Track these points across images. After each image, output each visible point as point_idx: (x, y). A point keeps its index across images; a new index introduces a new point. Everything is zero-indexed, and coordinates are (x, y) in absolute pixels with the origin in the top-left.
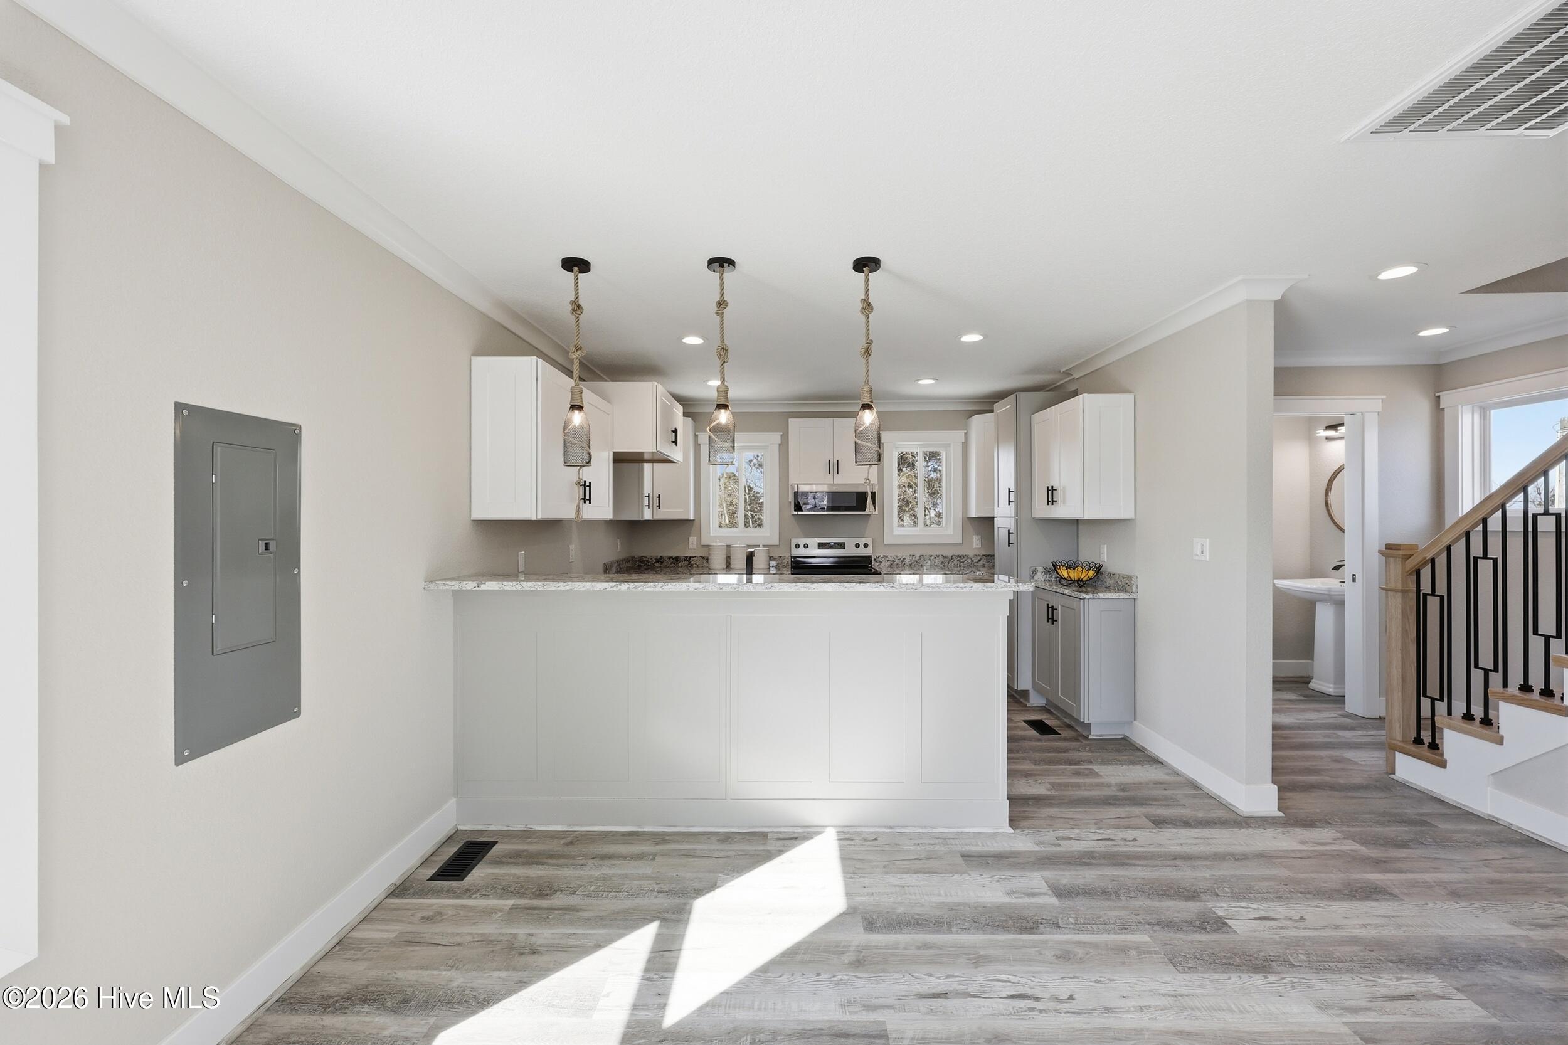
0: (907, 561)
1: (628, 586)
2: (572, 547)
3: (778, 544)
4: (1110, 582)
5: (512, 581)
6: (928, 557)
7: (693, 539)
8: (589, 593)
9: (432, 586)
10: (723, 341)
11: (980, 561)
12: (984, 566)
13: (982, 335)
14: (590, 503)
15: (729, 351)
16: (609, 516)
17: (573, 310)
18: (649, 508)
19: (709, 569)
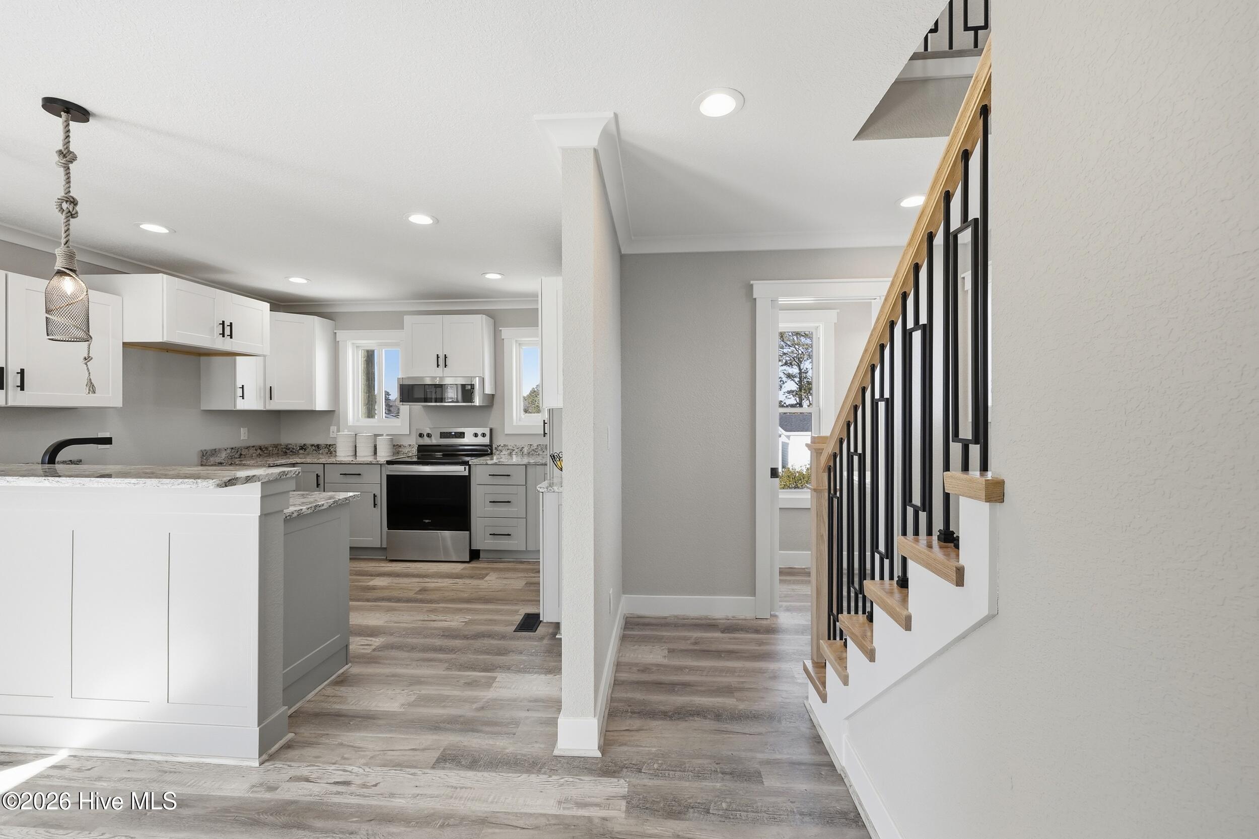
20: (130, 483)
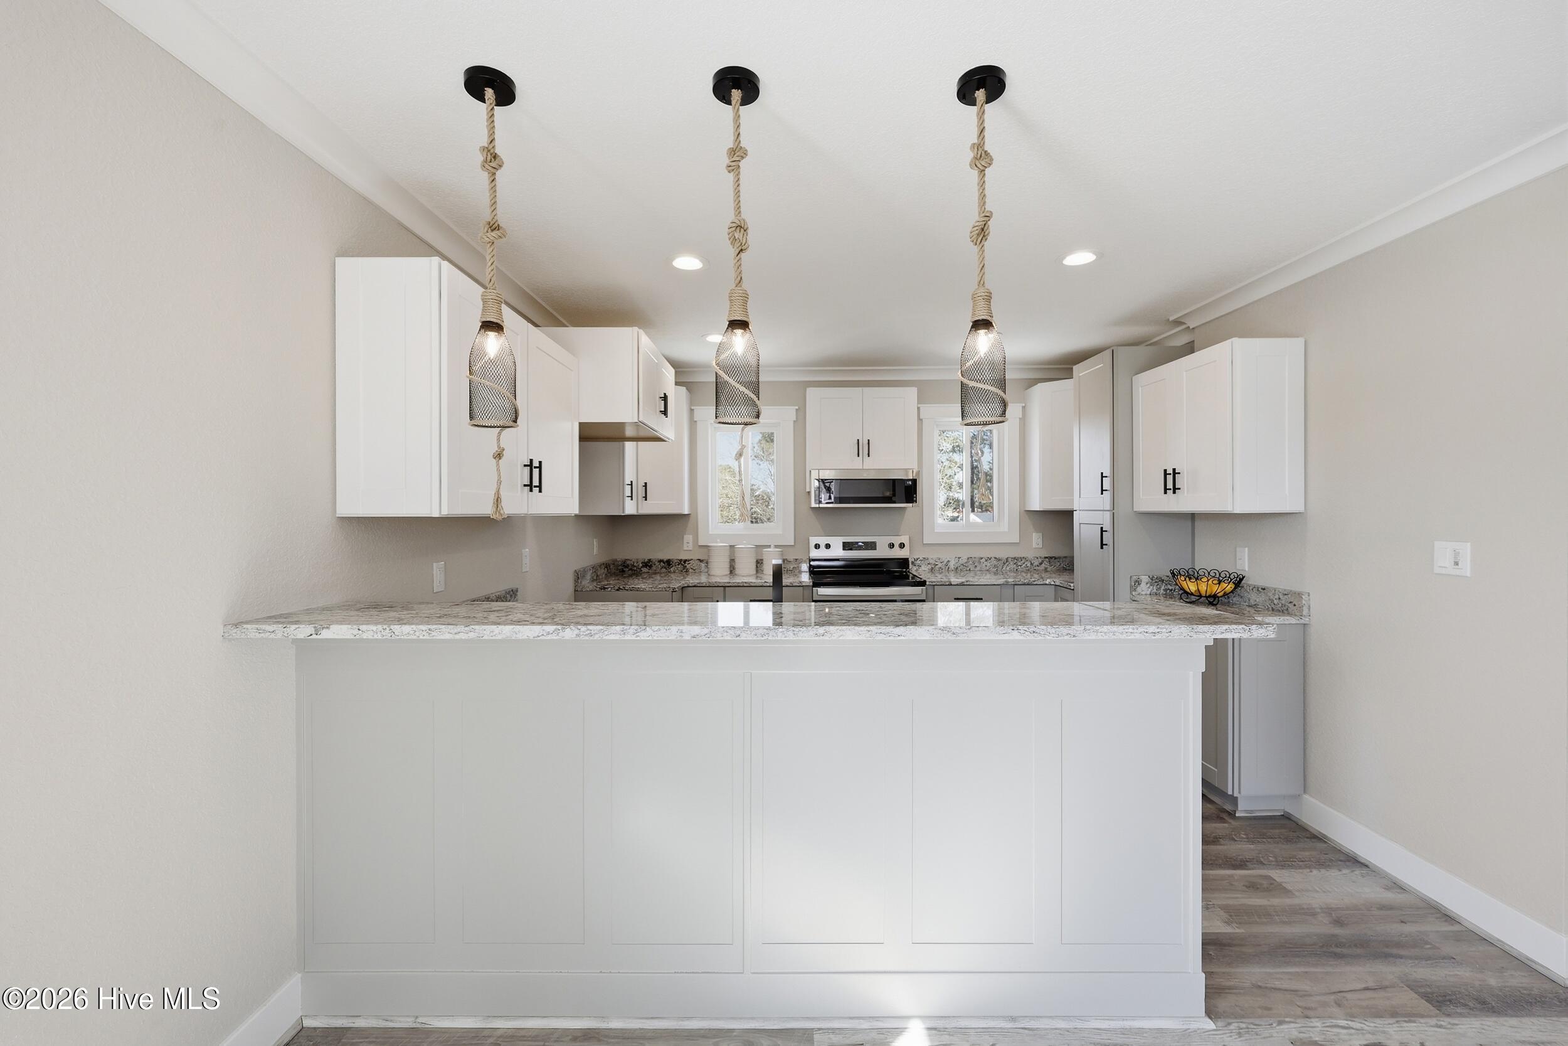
0: (952, 565)
1: (577, 632)
2: (526, 551)
3: (793, 544)
4: (1254, 597)
5: (376, 624)
6: (977, 560)
7: (688, 538)
8: (506, 641)
9: (235, 633)
10: (738, 209)
11: (1041, 564)
12: (1046, 570)
13: (1094, 253)
14: (540, 491)
15: (748, 231)
16: (574, 509)
17: (485, 161)
18: (632, 499)
19: (709, 575)
20: (1147, 632)
